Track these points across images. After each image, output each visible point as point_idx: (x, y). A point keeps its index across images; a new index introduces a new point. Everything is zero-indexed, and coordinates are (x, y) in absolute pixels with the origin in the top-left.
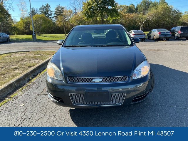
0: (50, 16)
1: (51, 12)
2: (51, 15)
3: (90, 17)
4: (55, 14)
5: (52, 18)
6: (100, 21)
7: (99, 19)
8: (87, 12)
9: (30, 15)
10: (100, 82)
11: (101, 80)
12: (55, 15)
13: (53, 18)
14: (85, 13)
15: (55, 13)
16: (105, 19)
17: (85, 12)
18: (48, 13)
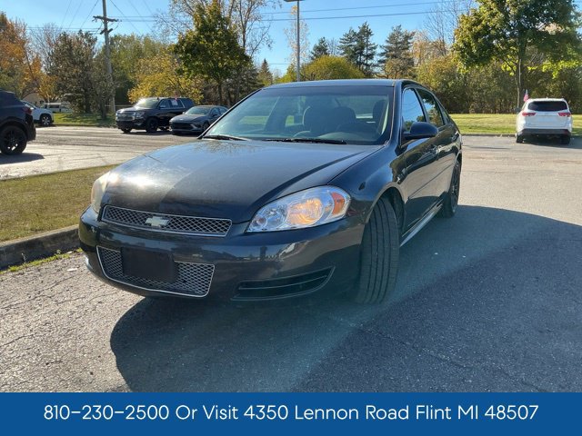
0: (369, 62)
1: (372, 49)
2: (370, 57)
3: (477, 62)
4: (382, 54)
5: (375, 66)
6: (512, 74)
7: (509, 68)
8: (468, 45)
9: (312, 59)
10: (163, 227)
11: (164, 222)
12: (383, 58)
13: (377, 66)
14: (461, 49)
15: (383, 51)
16: (530, 68)
17: (461, 45)
18: (361, 54)
